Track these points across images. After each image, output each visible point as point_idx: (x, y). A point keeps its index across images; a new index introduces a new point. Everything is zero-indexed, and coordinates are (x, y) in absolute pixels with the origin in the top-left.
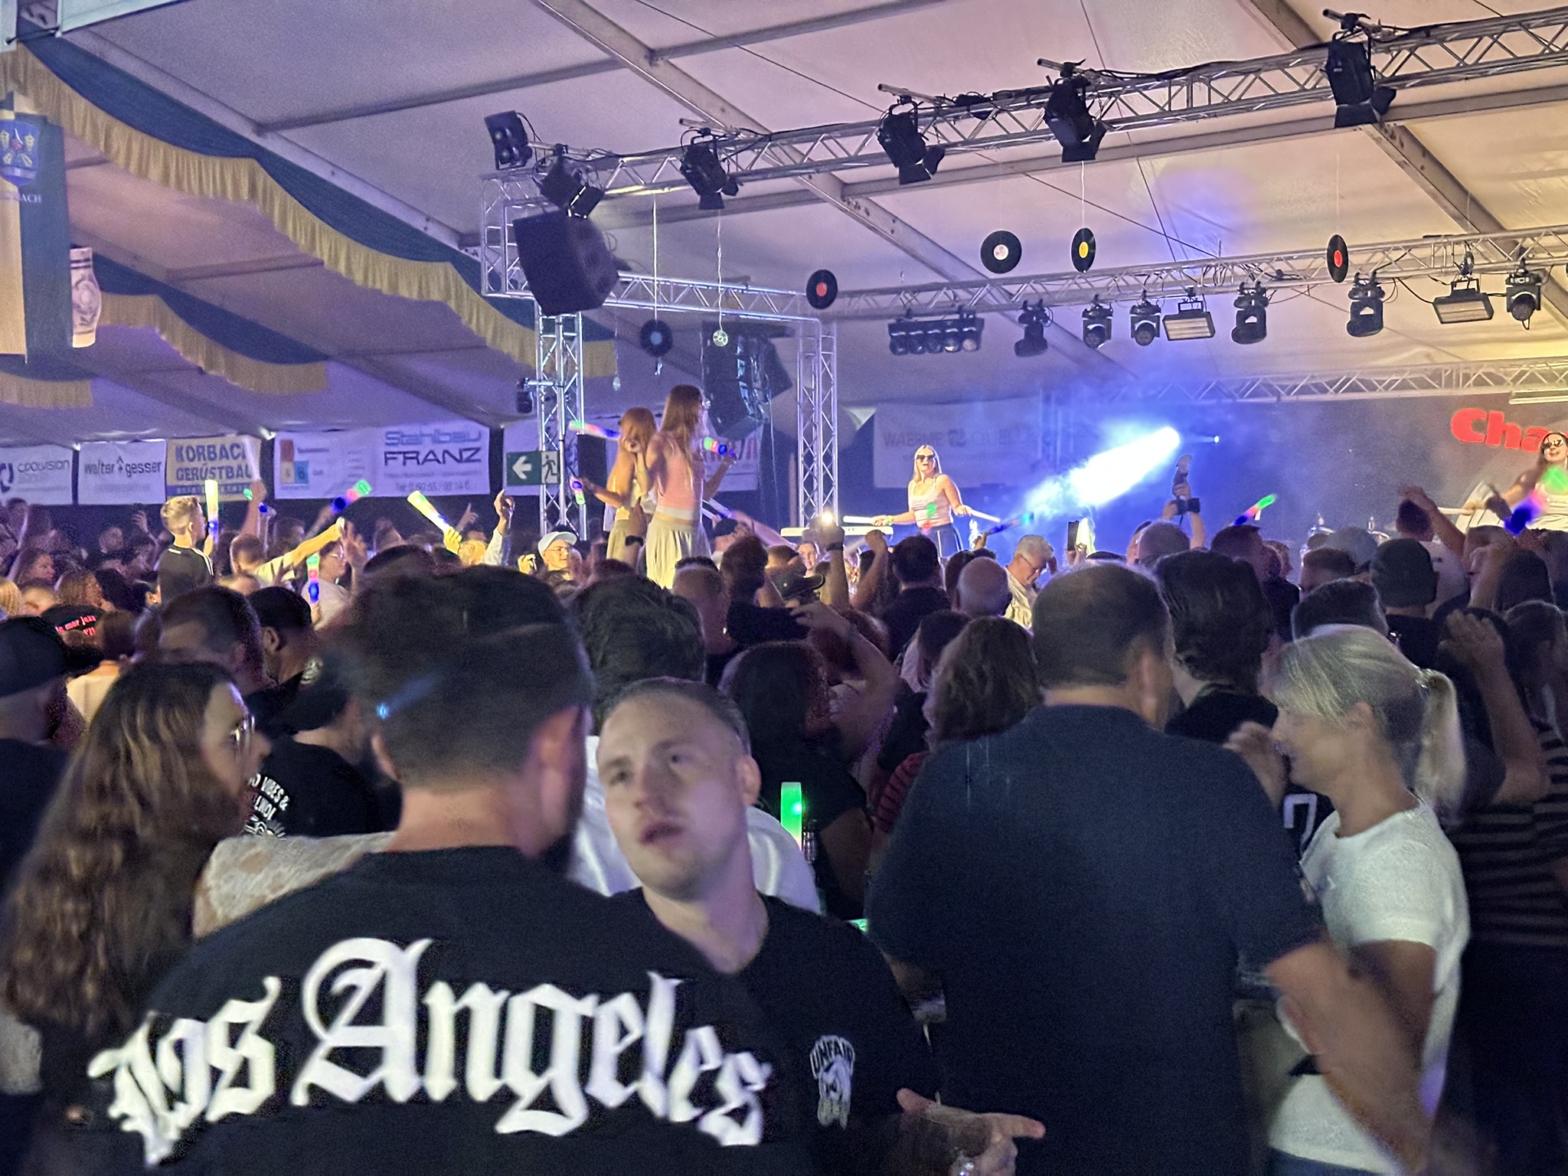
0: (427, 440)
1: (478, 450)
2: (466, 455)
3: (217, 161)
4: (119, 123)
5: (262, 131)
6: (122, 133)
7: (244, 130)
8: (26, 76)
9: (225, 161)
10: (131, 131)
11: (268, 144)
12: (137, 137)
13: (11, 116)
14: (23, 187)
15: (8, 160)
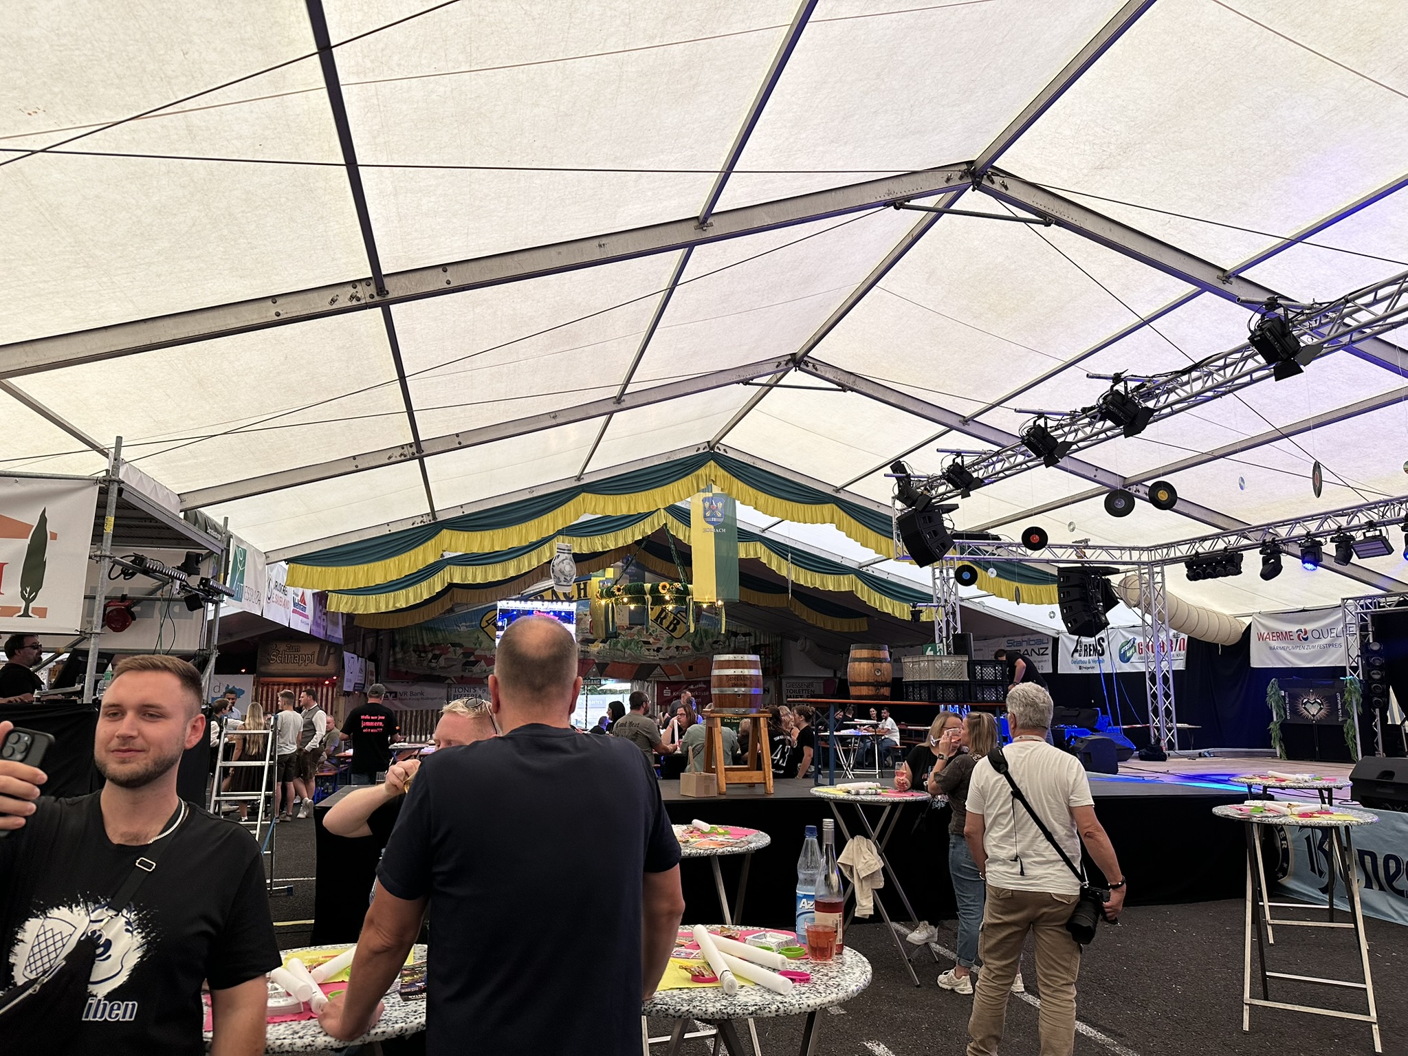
0: (1024, 643)
1: (1047, 648)
2: (1041, 651)
3: (814, 506)
4: (760, 493)
5: (838, 490)
6: (762, 497)
7: (829, 491)
8: (716, 476)
9: (817, 506)
10: (767, 496)
11: (841, 495)
12: (771, 498)
13: (710, 495)
14: (717, 526)
15: (708, 514)
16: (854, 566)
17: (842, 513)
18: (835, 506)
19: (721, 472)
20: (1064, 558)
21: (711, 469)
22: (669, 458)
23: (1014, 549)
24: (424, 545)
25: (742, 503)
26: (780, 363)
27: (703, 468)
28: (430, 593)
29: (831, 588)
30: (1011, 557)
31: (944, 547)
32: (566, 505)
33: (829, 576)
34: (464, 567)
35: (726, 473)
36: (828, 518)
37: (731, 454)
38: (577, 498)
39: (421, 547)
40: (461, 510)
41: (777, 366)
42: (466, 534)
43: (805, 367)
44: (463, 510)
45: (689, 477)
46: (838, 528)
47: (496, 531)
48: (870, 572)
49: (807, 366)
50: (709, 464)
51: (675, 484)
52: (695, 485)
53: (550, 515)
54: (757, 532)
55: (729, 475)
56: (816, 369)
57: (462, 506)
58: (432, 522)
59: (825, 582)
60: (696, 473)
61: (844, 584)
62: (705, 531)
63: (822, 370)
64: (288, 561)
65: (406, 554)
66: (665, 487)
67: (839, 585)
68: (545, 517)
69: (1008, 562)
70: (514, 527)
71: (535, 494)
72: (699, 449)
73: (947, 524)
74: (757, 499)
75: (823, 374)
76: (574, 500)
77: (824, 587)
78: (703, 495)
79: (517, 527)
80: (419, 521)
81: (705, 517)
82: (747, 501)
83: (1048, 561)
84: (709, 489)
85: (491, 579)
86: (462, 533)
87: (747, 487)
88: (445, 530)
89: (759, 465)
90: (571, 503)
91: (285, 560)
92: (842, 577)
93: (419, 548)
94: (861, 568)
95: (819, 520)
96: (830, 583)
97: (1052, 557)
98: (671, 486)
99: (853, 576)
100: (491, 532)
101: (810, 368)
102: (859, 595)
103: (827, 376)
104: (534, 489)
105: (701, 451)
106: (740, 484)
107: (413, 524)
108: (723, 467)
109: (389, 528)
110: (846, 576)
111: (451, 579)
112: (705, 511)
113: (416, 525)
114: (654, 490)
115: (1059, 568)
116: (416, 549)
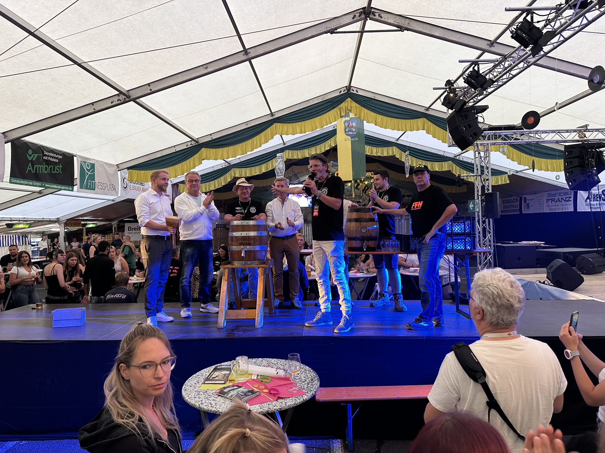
0: (557, 195)
1: (571, 197)
2: (567, 199)
3: (412, 121)
4: (378, 115)
5: (428, 109)
6: (380, 117)
7: (422, 110)
8: (351, 107)
9: (414, 120)
10: (382, 116)
11: (430, 112)
12: (385, 118)
13: (348, 119)
14: (352, 137)
15: (347, 130)
16: (451, 156)
17: (430, 123)
18: (425, 119)
19: (354, 104)
20: (570, 138)
21: (349, 103)
22: (323, 98)
23: (532, 135)
24: (193, 157)
25: (368, 122)
26: (355, 16)
27: (344, 103)
28: (225, 182)
29: (437, 170)
30: (530, 140)
31: (476, 135)
32: (266, 131)
33: (436, 163)
34: (240, 169)
35: (357, 105)
36: (421, 126)
37: (360, 93)
38: (272, 126)
39: (192, 158)
40: (211, 137)
41: (353, 18)
42: (214, 150)
43: (373, 17)
44: (212, 136)
45: (336, 109)
46: (428, 132)
47: (229, 148)
48: (461, 159)
49: (375, 16)
50: (347, 100)
51: (327, 114)
52: (339, 113)
53: (258, 137)
54: (394, 141)
55: (359, 106)
56: (381, 17)
57: (211, 135)
58: (197, 144)
59: (433, 166)
60: (340, 106)
61: (445, 167)
62: (346, 140)
63: (385, 17)
64: (128, 168)
65: (184, 162)
66: (322, 116)
67: (442, 168)
68: (255, 138)
69: (529, 144)
70: (239, 145)
71: (249, 126)
72: (341, 91)
73: (480, 120)
74: (376, 119)
75: (386, 20)
76: (271, 127)
77: (433, 169)
78: (344, 119)
79: (240, 144)
80: (190, 144)
81: (345, 132)
82: (370, 121)
83: (557, 142)
84: (347, 115)
85: (254, 174)
86: (212, 149)
87: (370, 112)
88: (203, 149)
89: (378, 98)
90: (269, 130)
91: (127, 168)
92: (444, 163)
93: (191, 159)
94: (455, 157)
95: (415, 128)
96: (436, 167)
97: (559, 139)
98: (324, 115)
99: (450, 162)
100: (227, 148)
101: (377, 17)
102: (454, 173)
103: (389, 21)
104: (248, 123)
105: (342, 93)
106: (366, 111)
107: (187, 146)
108: (356, 101)
109: (175, 149)
110: (446, 163)
111: (235, 175)
112: (345, 129)
113: (188, 147)
114: (315, 118)
115: (565, 146)
116: (190, 159)
